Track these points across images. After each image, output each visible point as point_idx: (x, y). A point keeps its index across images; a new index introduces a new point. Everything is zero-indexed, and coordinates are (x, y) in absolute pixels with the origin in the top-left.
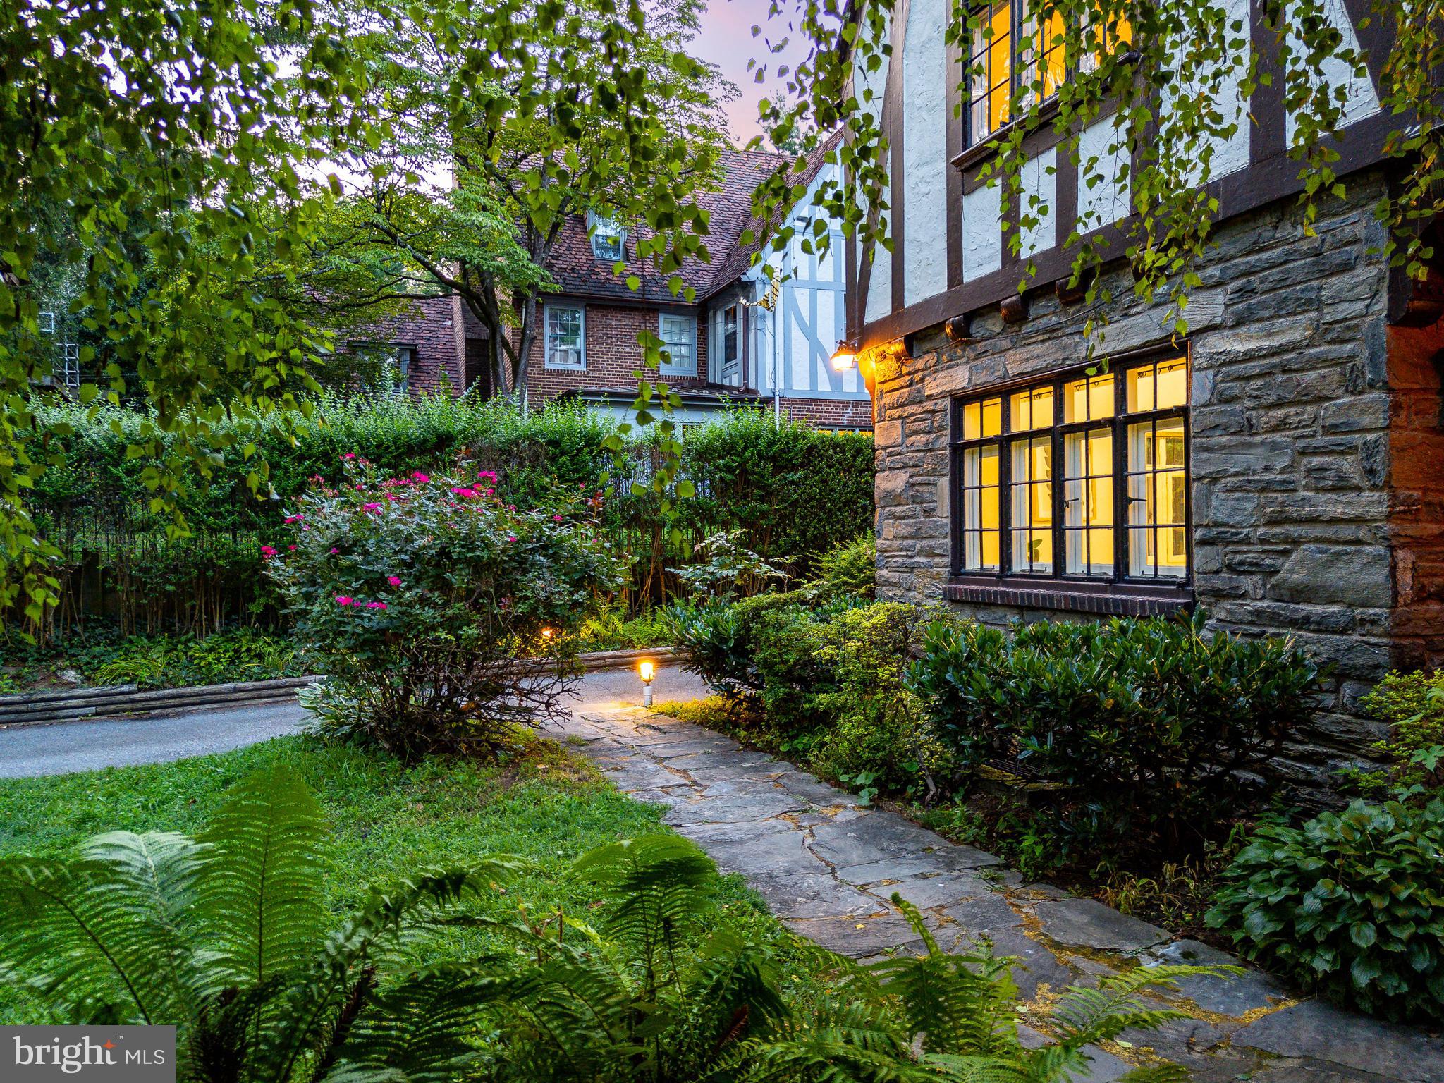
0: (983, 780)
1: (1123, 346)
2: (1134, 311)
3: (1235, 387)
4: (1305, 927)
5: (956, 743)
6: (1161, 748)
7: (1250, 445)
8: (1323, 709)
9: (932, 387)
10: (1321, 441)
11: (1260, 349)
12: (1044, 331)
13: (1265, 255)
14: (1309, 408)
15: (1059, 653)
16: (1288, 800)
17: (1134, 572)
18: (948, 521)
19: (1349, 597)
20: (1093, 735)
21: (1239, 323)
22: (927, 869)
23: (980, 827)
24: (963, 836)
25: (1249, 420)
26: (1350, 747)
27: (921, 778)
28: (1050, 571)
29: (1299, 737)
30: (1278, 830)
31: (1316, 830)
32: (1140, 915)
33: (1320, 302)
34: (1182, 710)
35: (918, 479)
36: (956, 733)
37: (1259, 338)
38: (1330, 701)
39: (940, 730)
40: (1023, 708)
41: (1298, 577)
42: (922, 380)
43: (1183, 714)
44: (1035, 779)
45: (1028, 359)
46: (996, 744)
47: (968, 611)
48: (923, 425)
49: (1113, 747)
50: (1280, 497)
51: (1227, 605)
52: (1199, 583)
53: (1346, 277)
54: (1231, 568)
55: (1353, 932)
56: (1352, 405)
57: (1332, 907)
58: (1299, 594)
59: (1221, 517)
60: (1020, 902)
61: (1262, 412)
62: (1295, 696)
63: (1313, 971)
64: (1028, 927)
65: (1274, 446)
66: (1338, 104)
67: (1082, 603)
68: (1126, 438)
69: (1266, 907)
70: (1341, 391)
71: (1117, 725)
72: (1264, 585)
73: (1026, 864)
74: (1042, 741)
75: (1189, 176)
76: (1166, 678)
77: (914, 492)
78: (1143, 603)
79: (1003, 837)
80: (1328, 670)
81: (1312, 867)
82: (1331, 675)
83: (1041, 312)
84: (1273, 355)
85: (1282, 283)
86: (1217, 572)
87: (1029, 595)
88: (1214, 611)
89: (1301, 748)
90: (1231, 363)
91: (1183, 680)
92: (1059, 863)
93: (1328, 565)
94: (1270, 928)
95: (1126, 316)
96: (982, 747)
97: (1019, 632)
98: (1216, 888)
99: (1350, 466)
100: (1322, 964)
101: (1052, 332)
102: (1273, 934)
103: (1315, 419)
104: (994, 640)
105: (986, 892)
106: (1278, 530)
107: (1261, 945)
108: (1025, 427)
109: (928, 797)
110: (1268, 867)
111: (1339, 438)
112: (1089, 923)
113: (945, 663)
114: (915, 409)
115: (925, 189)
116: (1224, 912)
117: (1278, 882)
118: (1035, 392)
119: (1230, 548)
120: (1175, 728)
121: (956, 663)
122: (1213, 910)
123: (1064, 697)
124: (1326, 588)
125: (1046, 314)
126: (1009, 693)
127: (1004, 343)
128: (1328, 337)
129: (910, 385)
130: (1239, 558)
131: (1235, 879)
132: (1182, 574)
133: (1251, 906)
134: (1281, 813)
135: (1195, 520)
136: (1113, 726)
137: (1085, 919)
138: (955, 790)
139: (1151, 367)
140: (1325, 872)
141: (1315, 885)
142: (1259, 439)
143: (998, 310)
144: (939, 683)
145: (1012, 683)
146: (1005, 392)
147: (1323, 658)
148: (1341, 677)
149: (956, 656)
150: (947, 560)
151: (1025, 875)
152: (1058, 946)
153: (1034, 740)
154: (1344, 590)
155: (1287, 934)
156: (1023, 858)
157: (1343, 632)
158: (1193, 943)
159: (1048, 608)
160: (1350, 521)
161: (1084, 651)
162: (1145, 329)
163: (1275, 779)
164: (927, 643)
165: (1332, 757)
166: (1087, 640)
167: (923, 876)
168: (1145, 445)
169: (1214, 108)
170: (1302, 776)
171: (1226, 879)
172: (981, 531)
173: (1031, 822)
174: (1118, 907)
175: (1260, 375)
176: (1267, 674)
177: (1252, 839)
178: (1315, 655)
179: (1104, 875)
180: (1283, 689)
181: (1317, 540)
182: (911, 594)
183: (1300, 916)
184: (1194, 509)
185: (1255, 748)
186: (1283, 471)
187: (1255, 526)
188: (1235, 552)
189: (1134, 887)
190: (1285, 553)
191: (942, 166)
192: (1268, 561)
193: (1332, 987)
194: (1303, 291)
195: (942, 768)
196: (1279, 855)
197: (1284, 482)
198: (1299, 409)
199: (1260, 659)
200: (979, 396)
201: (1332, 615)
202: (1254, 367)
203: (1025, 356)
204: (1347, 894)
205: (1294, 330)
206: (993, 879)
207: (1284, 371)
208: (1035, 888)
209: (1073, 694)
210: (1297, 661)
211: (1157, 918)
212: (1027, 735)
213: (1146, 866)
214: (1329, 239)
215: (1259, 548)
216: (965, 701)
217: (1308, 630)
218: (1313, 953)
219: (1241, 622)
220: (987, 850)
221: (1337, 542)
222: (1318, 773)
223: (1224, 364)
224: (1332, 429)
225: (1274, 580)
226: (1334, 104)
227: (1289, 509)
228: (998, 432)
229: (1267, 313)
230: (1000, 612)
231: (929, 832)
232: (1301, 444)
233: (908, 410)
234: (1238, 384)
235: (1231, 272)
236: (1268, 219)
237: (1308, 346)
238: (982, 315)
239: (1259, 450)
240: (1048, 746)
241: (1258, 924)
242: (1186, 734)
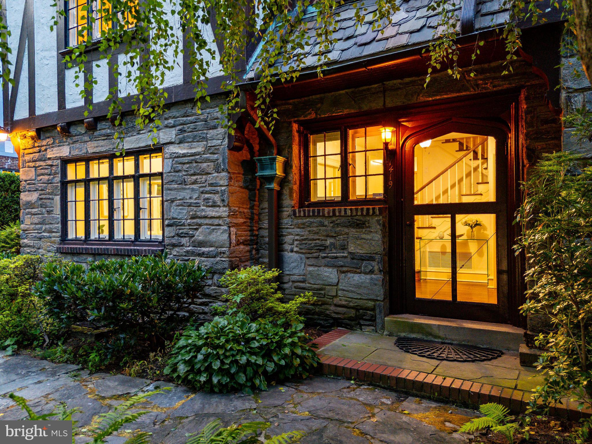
0: (73, 332)
1: (138, 146)
2: (142, 132)
3: (180, 167)
4: (197, 366)
5: (58, 317)
6: (149, 307)
7: (185, 189)
8: (209, 286)
9: (50, 154)
10: (208, 189)
11: (188, 153)
12: (104, 136)
13: (189, 118)
14: (204, 177)
15: (108, 272)
16: (195, 321)
17: (142, 238)
18: (59, 216)
19: (217, 245)
20: (121, 305)
21: (181, 142)
22: (42, 378)
23: (70, 354)
24: (61, 359)
25: (184, 179)
26: (216, 298)
27: (41, 336)
28: (107, 238)
29: (200, 296)
30: (191, 332)
31: (203, 330)
32: (139, 376)
33: (207, 138)
34: (158, 291)
35: (44, 196)
36: (59, 313)
37: (187, 149)
38: (210, 282)
39: (51, 313)
40: (91, 298)
41: (201, 238)
42: (46, 150)
43: (158, 293)
44: (98, 328)
45: (97, 147)
46: (79, 315)
47: (69, 257)
48: (46, 171)
49: (130, 309)
50: (195, 209)
51: (177, 249)
52: (167, 241)
53: (215, 131)
54: (178, 235)
55: (213, 365)
56: (218, 177)
57: (207, 356)
58: (201, 244)
59: (175, 216)
60: (87, 383)
61: (189, 177)
62: (198, 282)
63: (200, 382)
64: (90, 394)
65: (193, 190)
66: (207, 67)
67: (121, 251)
68: (139, 183)
69: (185, 362)
70: (214, 171)
71: (132, 300)
72: (189, 241)
73: (92, 366)
74: (99, 310)
75: (156, 82)
76: (152, 279)
77: (42, 203)
78: (145, 250)
79: (81, 356)
80: (209, 271)
81: (200, 344)
82: (211, 273)
83: (104, 127)
84: (192, 156)
85: (194, 130)
86: (173, 237)
87: (98, 249)
88: (172, 252)
89: (201, 300)
90: (178, 157)
91: (159, 279)
92: (106, 363)
93: (210, 233)
94: (186, 370)
95: (139, 134)
96: (71, 318)
97: (91, 265)
98: (169, 359)
99: (217, 198)
100: (203, 379)
101: (108, 136)
102: (187, 371)
103: (206, 181)
104: (79, 269)
105: (71, 383)
106: (195, 221)
107: (183, 377)
108: (96, 176)
109: (45, 345)
110: (187, 346)
111: (213, 188)
112: (118, 385)
113: (54, 282)
114: (42, 163)
115: (46, 62)
116: (171, 367)
117: (190, 351)
118: (101, 161)
119: (178, 227)
120: (155, 298)
121: (60, 280)
122: (167, 367)
123: (110, 291)
124: (209, 241)
125: (104, 128)
126: (85, 292)
127: (86, 138)
128: (210, 152)
129: (40, 152)
130: (181, 231)
131: (176, 354)
132: (161, 238)
133: (181, 362)
134: (193, 326)
135: (165, 217)
136: (130, 300)
137: (116, 383)
138: (59, 339)
139: (149, 156)
140: (205, 345)
141: (201, 350)
142: (188, 187)
143: (83, 123)
144: (50, 291)
145: (86, 288)
146: (87, 160)
147: (208, 267)
148: (214, 273)
149: (59, 277)
150: (59, 234)
151: (91, 371)
152: (103, 398)
153: (96, 311)
154: (215, 242)
155: (191, 371)
156: (90, 364)
157: (215, 257)
158: (159, 382)
159: (107, 254)
160: (217, 218)
161: (120, 271)
162: (146, 140)
163: (192, 313)
164: (45, 273)
165: (211, 302)
166: (121, 266)
167: (40, 382)
168: (147, 187)
169: (165, 58)
170: (201, 311)
171: (173, 354)
172: (76, 221)
173: (95, 347)
174: (130, 375)
175: (188, 163)
176: (189, 274)
177: (182, 337)
178: (206, 266)
179: (125, 363)
180: (194, 279)
181: (207, 224)
182: (40, 251)
183: (196, 363)
184: (165, 213)
185: (185, 303)
186: (196, 199)
187: (187, 219)
188: (180, 229)
189: (137, 365)
190: (197, 229)
191: (55, 54)
192: (191, 232)
193: (206, 386)
194: (201, 133)
195: (53, 330)
196: (190, 341)
197: (196, 203)
198: (201, 177)
199: (186, 269)
200: (75, 160)
201: (211, 251)
202: (186, 160)
203: (96, 145)
204: (212, 351)
205: (199, 148)
206: (75, 376)
207: (196, 162)
208: (96, 375)
209: (113, 289)
210: (199, 269)
211: (146, 376)
212: (93, 309)
213: (143, 356)
214: (209, 116)
215: (188, 227)
216: (63, 298)
217: (204, 257)
218: (200, 375)
219: (182, 256)
220: (73, 363)
221: (213, 225)
222: (206, 309)
223: (175, 157)
224: (211, 185)
225: (193, 239)
226: (205, 67)
227: (198, 213)
228: (84, 177)
229: (190, 140)
230: (84, 257)
231: (45, 361)
232: (201, 189)
233: (38, 164)
234: (181, 165)
235: (177, 123)
236: (189, 105)
237: (203, 154)
238: (75, 124)
239: (188, 191)
240: (102, 313)
241: (182, 369)
242: (159, 300)
